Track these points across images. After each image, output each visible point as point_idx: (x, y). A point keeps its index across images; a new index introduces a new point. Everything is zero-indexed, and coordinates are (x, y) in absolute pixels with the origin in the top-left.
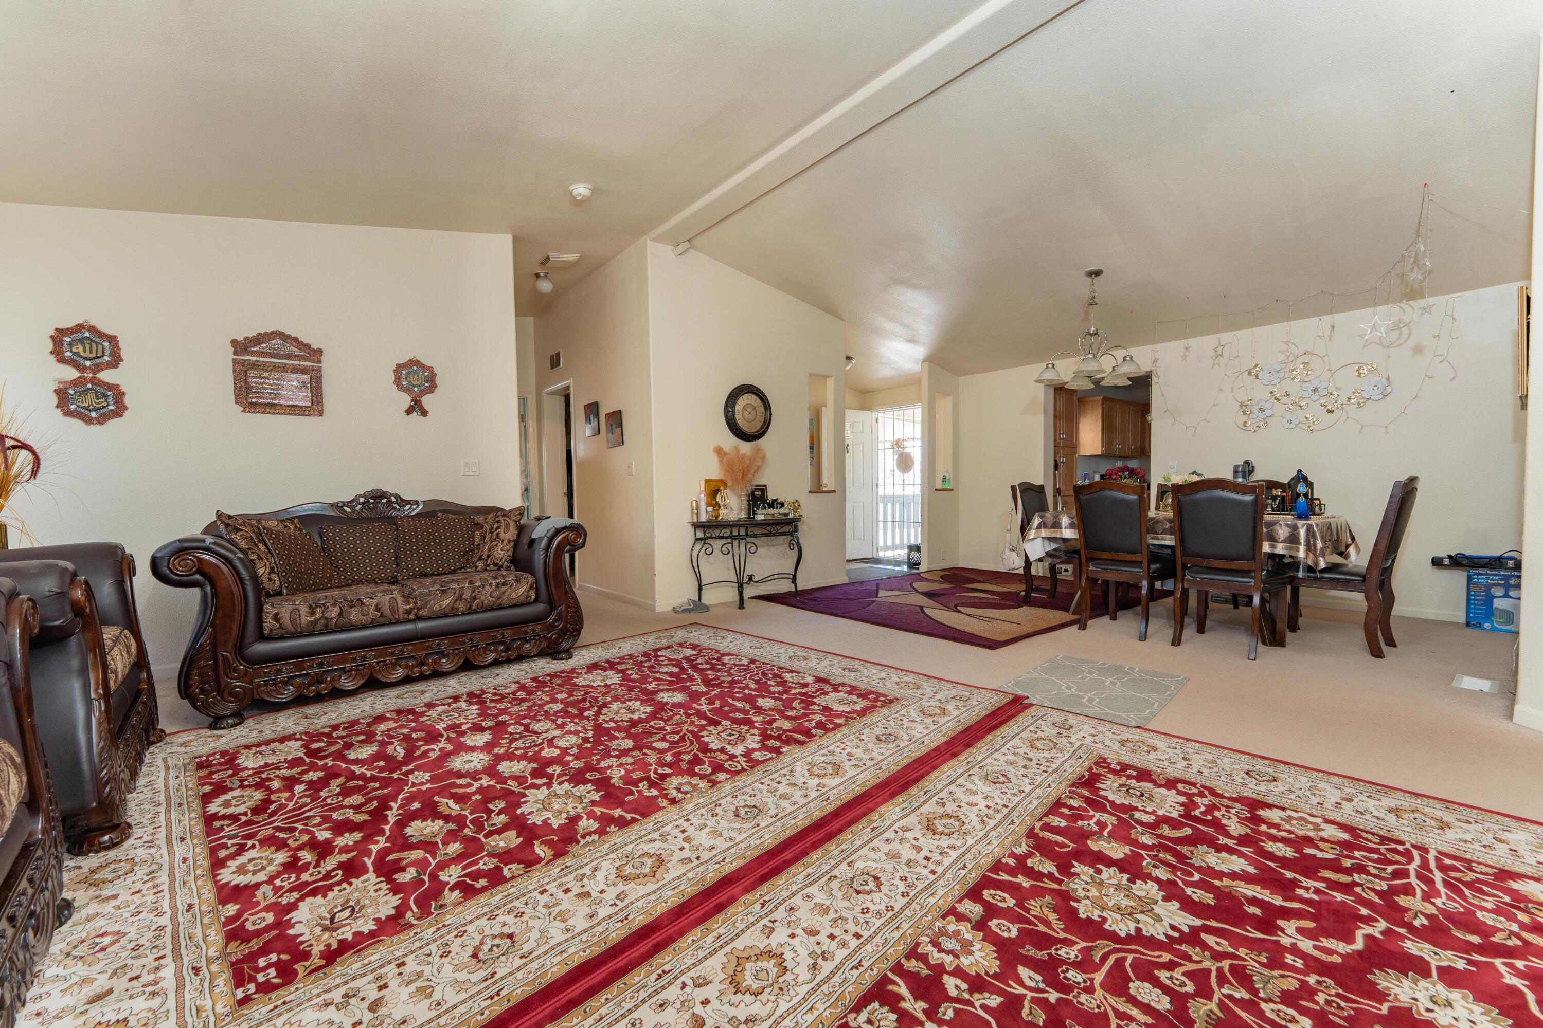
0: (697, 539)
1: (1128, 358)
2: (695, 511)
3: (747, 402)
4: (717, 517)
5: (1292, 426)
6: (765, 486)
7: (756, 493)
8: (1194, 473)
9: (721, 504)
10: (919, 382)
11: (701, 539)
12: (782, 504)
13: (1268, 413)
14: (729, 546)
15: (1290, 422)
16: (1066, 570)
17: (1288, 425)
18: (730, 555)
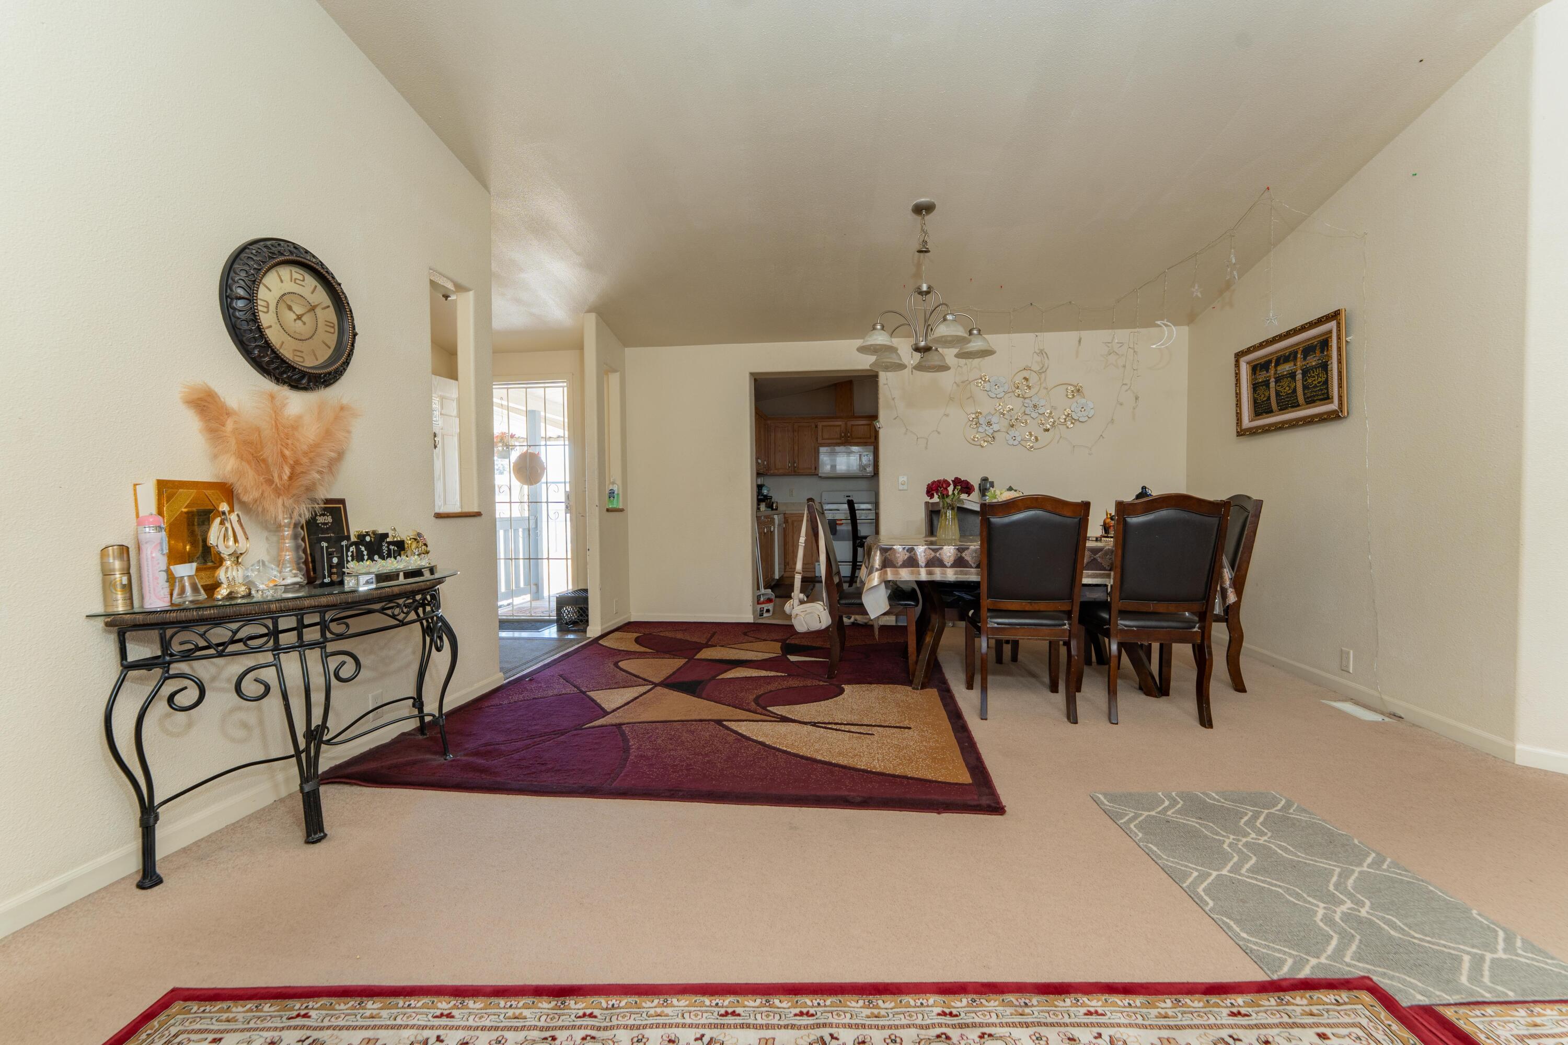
0: (127, 667)
1: (975, 332)
2: (119, 578)
3: (289, 287)
4: (212, 588)
5: (1016, 443)
6: (342, 501)
7: (320, 520)
8: (1010, 489)
9: (225, 552)
10: (580, 347)
11: (146, 664)
12: (400, 546)
13: (996, 427)
14: (269, 674)
15: (1014, 438)
16: (768, 611)
17: (1011, 442)
18: (274, 702)
